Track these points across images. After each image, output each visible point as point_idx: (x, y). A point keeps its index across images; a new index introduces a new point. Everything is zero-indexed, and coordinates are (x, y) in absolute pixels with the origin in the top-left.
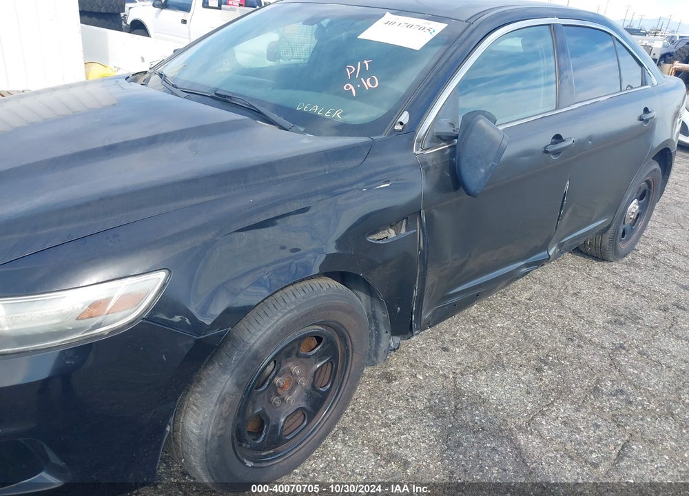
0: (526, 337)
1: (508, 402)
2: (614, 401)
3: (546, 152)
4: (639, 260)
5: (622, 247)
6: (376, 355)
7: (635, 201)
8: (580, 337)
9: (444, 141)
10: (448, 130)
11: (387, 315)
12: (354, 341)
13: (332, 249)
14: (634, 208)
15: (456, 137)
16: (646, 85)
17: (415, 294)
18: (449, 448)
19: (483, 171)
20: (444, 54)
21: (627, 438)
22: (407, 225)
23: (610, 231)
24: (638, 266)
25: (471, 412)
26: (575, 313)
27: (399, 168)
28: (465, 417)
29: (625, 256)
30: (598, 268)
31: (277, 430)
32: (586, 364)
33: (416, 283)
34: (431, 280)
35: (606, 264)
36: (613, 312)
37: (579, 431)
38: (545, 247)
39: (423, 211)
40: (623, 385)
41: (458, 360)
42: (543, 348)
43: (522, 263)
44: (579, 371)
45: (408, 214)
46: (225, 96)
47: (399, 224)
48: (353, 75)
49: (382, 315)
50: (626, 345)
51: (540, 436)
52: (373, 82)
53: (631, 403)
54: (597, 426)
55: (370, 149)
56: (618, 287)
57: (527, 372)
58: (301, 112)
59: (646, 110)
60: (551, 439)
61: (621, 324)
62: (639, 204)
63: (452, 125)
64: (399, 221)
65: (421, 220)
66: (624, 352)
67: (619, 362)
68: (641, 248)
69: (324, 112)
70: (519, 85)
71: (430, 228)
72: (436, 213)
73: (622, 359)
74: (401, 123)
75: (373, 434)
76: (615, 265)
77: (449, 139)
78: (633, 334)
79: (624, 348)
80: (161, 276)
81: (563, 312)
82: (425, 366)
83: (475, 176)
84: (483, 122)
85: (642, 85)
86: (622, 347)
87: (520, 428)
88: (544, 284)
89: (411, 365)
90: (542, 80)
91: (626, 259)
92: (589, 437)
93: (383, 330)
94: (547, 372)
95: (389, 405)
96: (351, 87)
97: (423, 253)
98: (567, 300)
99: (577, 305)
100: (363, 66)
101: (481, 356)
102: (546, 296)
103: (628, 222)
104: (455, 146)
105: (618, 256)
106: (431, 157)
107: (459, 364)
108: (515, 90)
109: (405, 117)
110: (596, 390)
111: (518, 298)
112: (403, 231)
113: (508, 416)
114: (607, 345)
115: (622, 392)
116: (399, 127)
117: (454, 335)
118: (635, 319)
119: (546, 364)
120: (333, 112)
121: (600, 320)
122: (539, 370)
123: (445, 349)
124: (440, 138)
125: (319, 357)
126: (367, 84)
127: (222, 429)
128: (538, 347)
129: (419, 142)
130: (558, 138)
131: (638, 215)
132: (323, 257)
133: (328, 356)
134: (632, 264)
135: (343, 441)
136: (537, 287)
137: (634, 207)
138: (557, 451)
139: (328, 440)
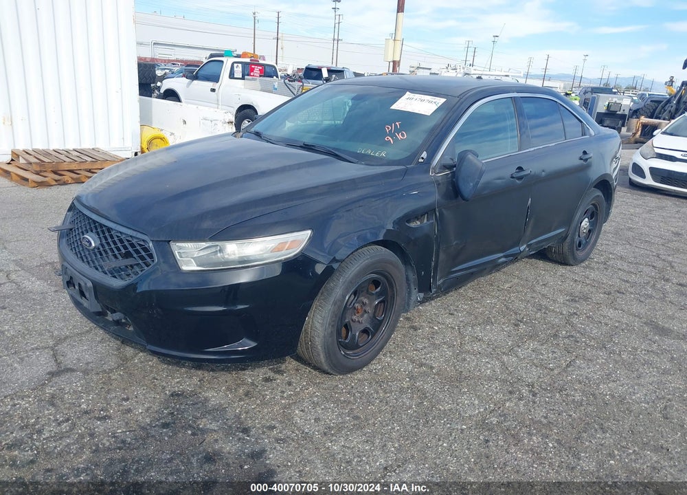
0: (507, 308)
1: (496, 340)
2: (566, 341)
3: (512, 177)
4: (593, 265)
5: (580, 254)
6: (408, 305)
7: (587, 219)
8: (547, 308)
9: (448, 169)
10: (450, 162)
11: (416, 276)
12: (398, 288)
13: (390, 227)
14: (586, 225)
15: (455, 166)
16: (585, 135)
17: (433, 264)
18: (458, 361)
19: (472, 184)
20: (445, 118)
21: (573, 358)
22: (427, 218)
23: (568, 240)
24: (593, 269)
25: (471, 345)
26: (543, 295)
27: (423, 183)
28: (468, 347)
29: (582, 261)
30: (562, 270)
31: (355, 339)
32: (549, 322)
33: (432, 256)
34: (442, 256)
35: (568, 267)
36: (571, 295)
37: (542, 354)
38: (517, 244)
39: (437, 209)
40: (573, 333)
41: (461, 319)
42: (520, 314)
43: (502, 255)
44: (545, 326)
45: (429, 211)
46: (311, 146)
47: (422, 218)
48: (390, 131)
49: (413, 277)
50: (578, 313)
51: (517, 356)
52: (403, 135)
53: (578, 342)
54: (554, 352)
55: (405, 172)
56: (576, 281)
57: (508, 326)
58: (361, 154)
59: (585, 153)
60: (524, 358)
61: (576, 301)
62: (589, 222)
63: (452, 159)
64: (423, 215)
65: (436, 214)
66: (576, 316)
67: (572, 322)
68: (596, 257)
69: (375, 153)
70: (500, 136)
71: (441, 220)
72: (444, 211)
73: (575, 320)
74: (423, 158)
75: (409, 354)
76: (575, 268)
77: (450, 167)
78: (584, 307)
79: (577, 315)
80: (309, 232)
81: (534, 295)
82: (439, 323)
83: (467, 188)
84: (470, 156)
85: (582, 135)
86: (575, 314)
87: (504, 353)
88: (522, 279)
89: (429, 322)
90: (509, 134)
91: (583, 264)
92: (548, 357)
93: (413, 287)
94: (522, 326)
95: (418, 342)
96: (390, 138)
97: (437, 238)
98: (538, 288)
99: (545, 291)
100: (396, 126)
101: (476, 318)
102: (522, 286)
103: (583, 236)
104: (454, 172)
105: (577, 262)
106: (440, 178)
107: (461, 322)
108: (495, 140)
109: (424, 155)
110: (555, 336)
111: (502, 287)
112: (425, 221)
113: (496, 347)
114: (564, 312)
115: (572, 336)
116: (421, 160)
117: (458, 307)
118: (586, 298)
119: (521, 322)
120: (380, 153)
121: (561, 299)
122: (517, 325)
123: (452, 314)
124: (445, 167)
125: (379, 295)
126: (400, 137)
127: (333, 321)
128: (516, 314)
129: (433, 168)
130: (520, 169)
131: (590, 231)
132: (385, 231)
133: (383, 296)
134: (587, 267)
135: (390, 357)
136: (516, 281)
137: (585, 223)
138: (528, 363)
139: (380, 356)
